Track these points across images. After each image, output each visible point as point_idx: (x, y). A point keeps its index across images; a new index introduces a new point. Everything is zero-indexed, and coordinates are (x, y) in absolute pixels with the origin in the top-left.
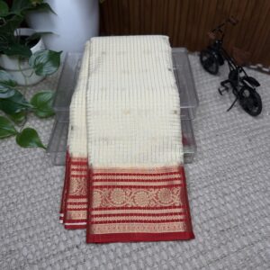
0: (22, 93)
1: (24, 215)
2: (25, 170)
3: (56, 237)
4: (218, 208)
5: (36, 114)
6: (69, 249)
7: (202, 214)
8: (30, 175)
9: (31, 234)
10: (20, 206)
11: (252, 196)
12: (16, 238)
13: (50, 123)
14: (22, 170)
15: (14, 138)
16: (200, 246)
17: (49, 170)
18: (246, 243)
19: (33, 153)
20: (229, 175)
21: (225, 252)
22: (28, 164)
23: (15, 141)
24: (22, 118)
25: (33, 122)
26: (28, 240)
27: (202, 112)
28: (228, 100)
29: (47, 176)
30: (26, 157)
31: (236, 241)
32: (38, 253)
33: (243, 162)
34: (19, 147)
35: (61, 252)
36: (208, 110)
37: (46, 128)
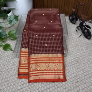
0: (5, 31)
1: (5, 76)
2: (6, 59)
3: (17, 84)
4: (76, 73)
5: (10, 39)
6: (22, 89)
7: (70, 76)
8: (7, 61)
9: (8, 83)
10: (4, 72)
11: (88, 69)
12: (2, 85)
13: (15, 42)
14: (4, 59)
15: (2, 47)
16: (69, 87)
17: (14, 59)
18: (86, 86)
19: (9, 53)
20: (80, 61)
21: (78, 90)
22: (7, 57)
23: (2, 48)
24: (5, 40)
25: (9, 41)
26: (7, 85)
27: (70, 38)
28: (79, 33)
29: (14, 61)
30: (6, 54)
31: (82, 86)
32: (10, 90)
33: (84, 56)
34: (4, 50)
35: (19, 90)
36: (72, 37)
37: (14, 44)
